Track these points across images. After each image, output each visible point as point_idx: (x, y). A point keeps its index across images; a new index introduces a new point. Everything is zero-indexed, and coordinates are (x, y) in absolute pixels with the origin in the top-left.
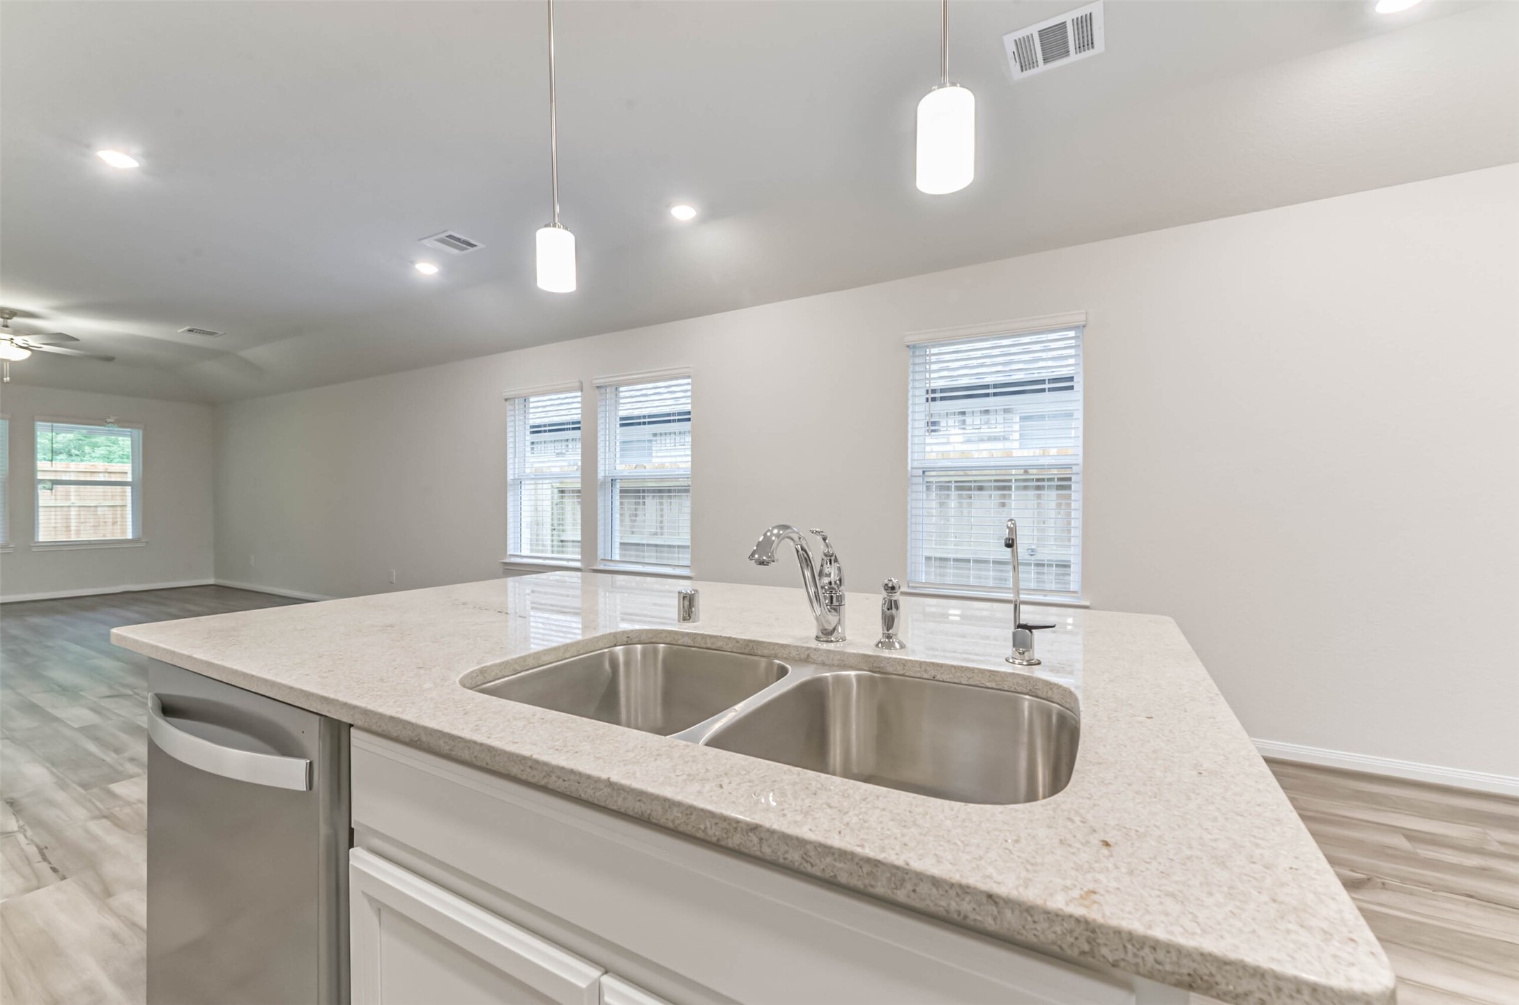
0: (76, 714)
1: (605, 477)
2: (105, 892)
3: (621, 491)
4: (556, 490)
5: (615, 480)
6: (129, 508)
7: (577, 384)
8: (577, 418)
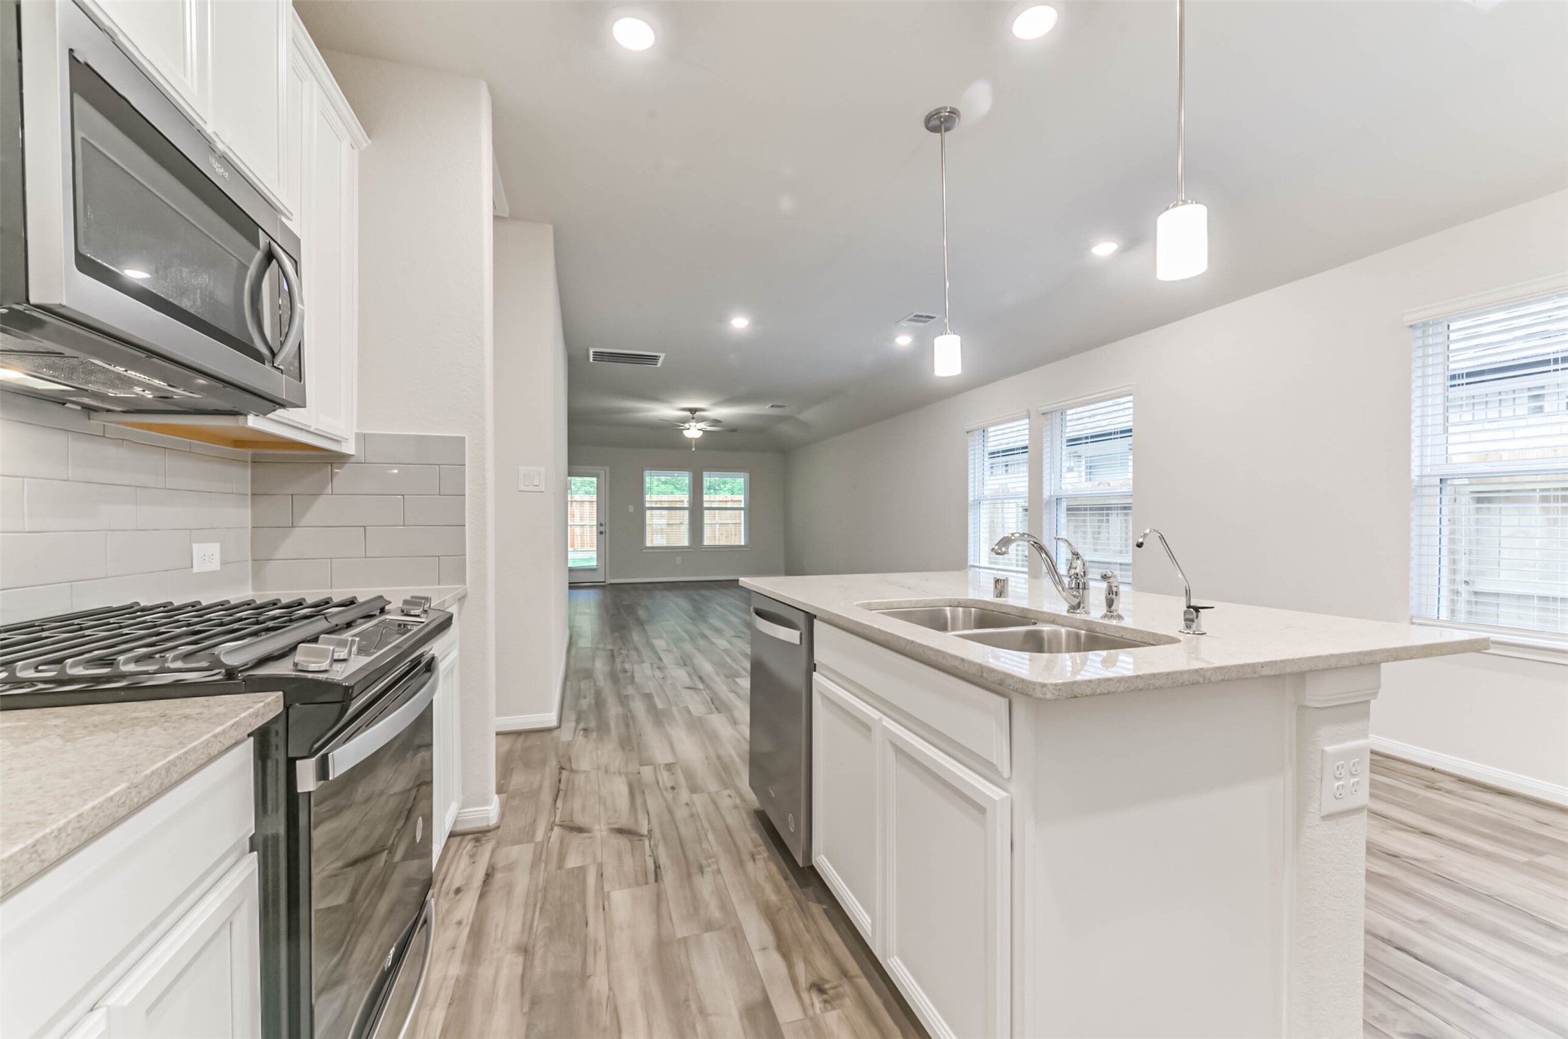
0: (722, 643)
1: (1050, 496)
2: (735, 722)
3: (1068, 509)
4: (1021, 510)
5: (1061, 499)
6: (743, 525)
7: (1025, 413)
8: (1026, 443)
